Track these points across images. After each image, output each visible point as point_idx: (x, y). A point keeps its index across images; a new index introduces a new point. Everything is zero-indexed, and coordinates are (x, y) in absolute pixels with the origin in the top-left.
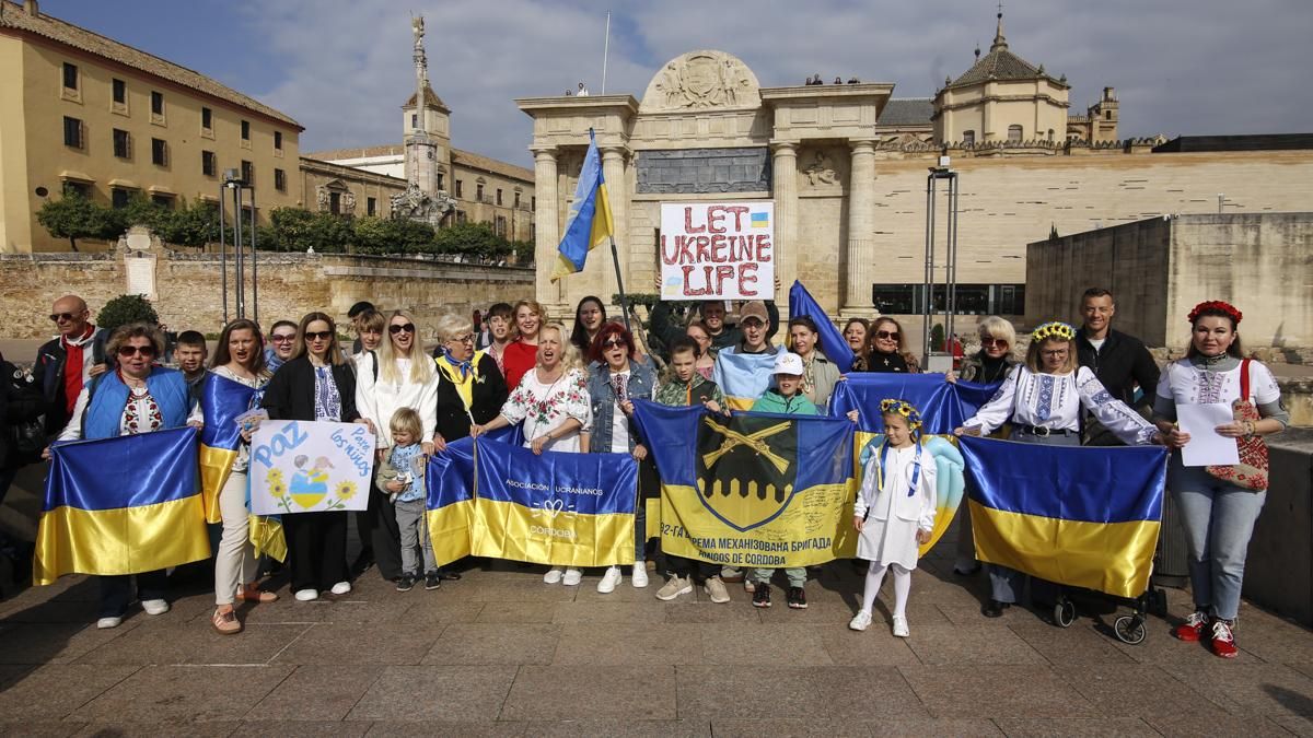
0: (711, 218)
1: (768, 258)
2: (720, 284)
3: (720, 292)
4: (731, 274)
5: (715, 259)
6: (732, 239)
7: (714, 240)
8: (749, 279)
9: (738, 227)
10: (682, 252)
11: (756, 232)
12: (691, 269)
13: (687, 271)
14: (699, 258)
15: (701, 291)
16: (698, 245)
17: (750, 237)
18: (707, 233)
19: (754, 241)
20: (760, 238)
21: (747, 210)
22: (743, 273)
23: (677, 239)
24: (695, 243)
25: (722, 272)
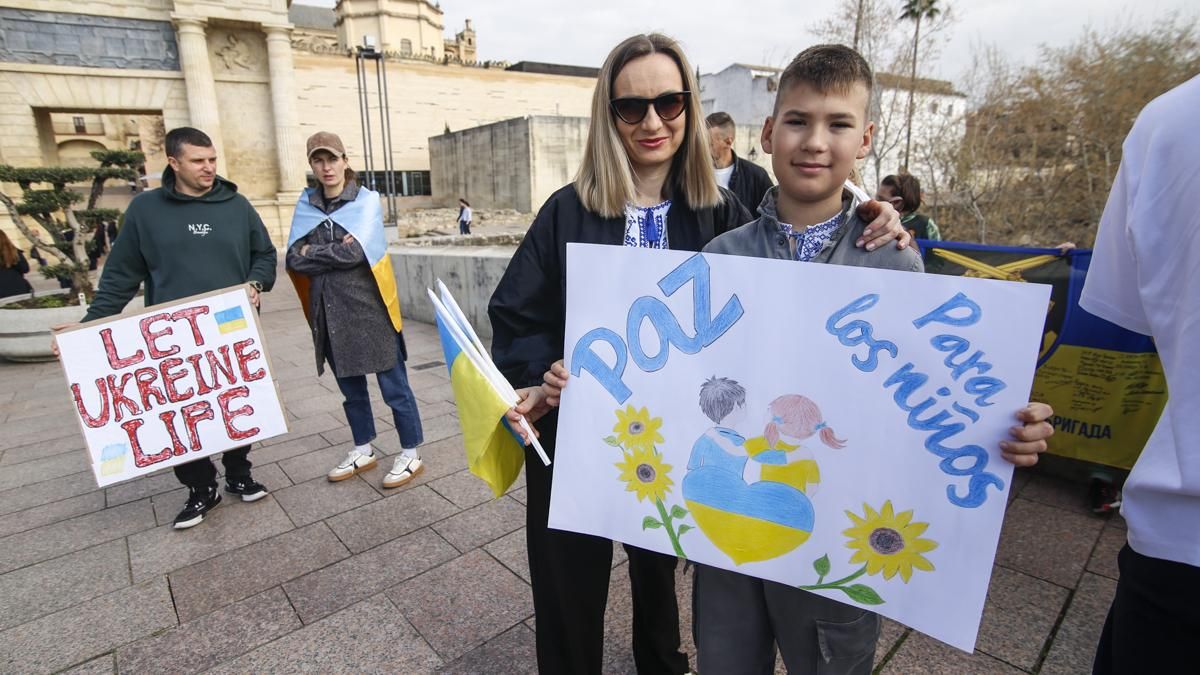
0: (149, 337)
1: (262, 373)
2: (194, 434)
3: (197, 446)
4: (208, 414)
5: (175, 397)
6: (195, 360)
7: (164, 369)
8: (239, 412)
9: (199, 339)
10: (115, 401)
11: (230, 341)
12: (138, 423)
13: (132, 429)
14: (147, 404)
15: (166, 454)
16: (140, 384)
17: (223, 350)
18: (148, 362)
19: (232, 354)
20: (239, 347)
21: (205, 310)
22: (227, 407)
23: (100, 383)
24: (132, 381)
25: (192, 414)
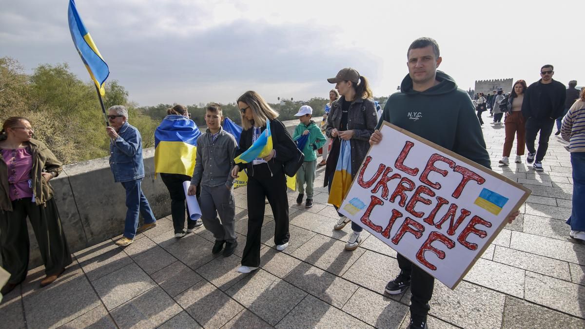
0: (430, 167)
1: (473, 247)
2: (401, 235)
3: (396, 242)
4: (418, 234)
5: (410, 209)
6: (442, 202)
7: (420, 190)
8: (435, 250)
9: (457, 193)
10: (380, 182)
11: (477, 210)
12: (380, 203)
13: (375, 202)
15: (378, 229)
16: (400, 186)
17: (465, 213)
18: (416, 180)
19: (467, 220)
20: (477, 220)
21: (481, 181)
22: (432, 241)
23: (382, 166)
24: (398, 181)
25: (409, 225)
